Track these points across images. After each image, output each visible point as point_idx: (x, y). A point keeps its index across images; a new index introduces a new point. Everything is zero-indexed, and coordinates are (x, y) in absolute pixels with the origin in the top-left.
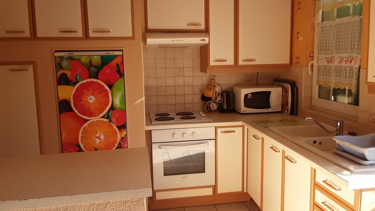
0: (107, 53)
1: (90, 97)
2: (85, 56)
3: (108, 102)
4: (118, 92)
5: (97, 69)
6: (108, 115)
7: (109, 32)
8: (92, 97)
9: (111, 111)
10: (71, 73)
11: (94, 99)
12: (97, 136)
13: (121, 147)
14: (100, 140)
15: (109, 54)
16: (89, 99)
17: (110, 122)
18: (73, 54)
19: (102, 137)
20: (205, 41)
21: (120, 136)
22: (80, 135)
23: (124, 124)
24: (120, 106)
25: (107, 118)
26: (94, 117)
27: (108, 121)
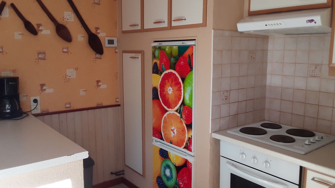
0: (183, 43)
1: (169, 88)
2: (168, 46)
3: (180, 95)
4: (188, 86)
5: (175, 60)
6: (180, 110)
7: (185, 19)
8: (170, 88)
9: (182, 106)
10: (160, 63)
11: (172, 91)
12: (172, 129)
13: (188, 147)
14: (174, 134)
15: (184, 44)
16: (169, 90)
17: (181, 118)
18: (161, 44)
19: (175, 131)
20: (315, 23)
21: (188, 136)
22: (162, 124)
23: (191, 124)
24: (189, 103)
25: (179, 113)
26: (171, 109)
27: (180, 116)
